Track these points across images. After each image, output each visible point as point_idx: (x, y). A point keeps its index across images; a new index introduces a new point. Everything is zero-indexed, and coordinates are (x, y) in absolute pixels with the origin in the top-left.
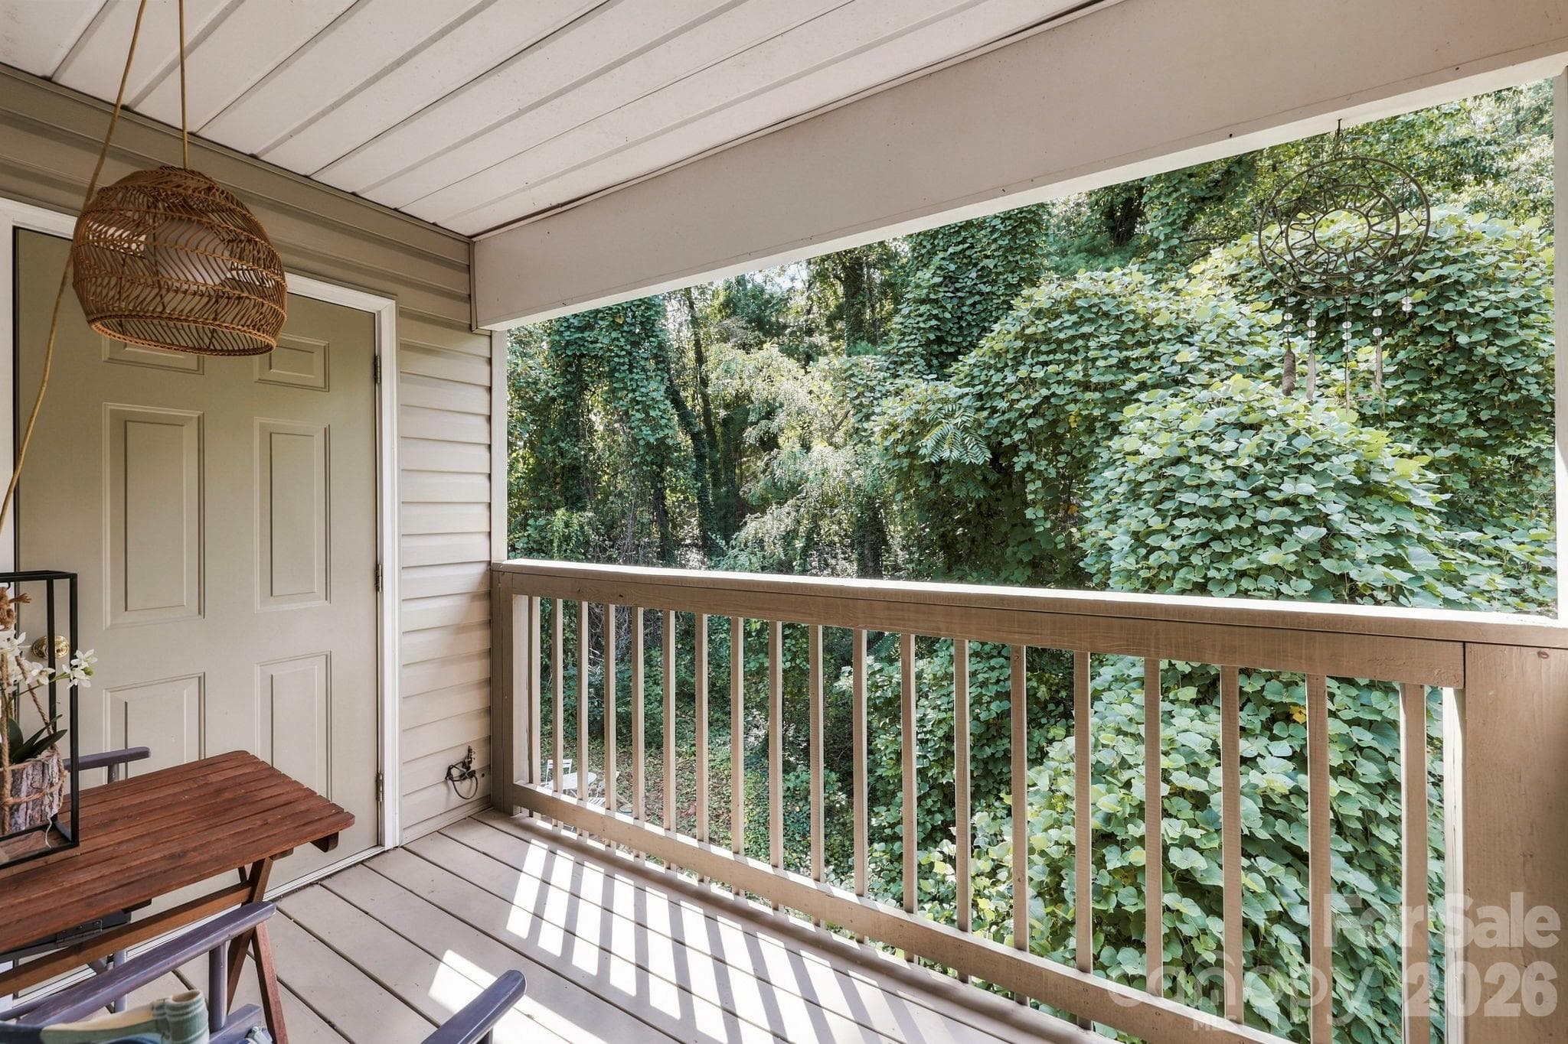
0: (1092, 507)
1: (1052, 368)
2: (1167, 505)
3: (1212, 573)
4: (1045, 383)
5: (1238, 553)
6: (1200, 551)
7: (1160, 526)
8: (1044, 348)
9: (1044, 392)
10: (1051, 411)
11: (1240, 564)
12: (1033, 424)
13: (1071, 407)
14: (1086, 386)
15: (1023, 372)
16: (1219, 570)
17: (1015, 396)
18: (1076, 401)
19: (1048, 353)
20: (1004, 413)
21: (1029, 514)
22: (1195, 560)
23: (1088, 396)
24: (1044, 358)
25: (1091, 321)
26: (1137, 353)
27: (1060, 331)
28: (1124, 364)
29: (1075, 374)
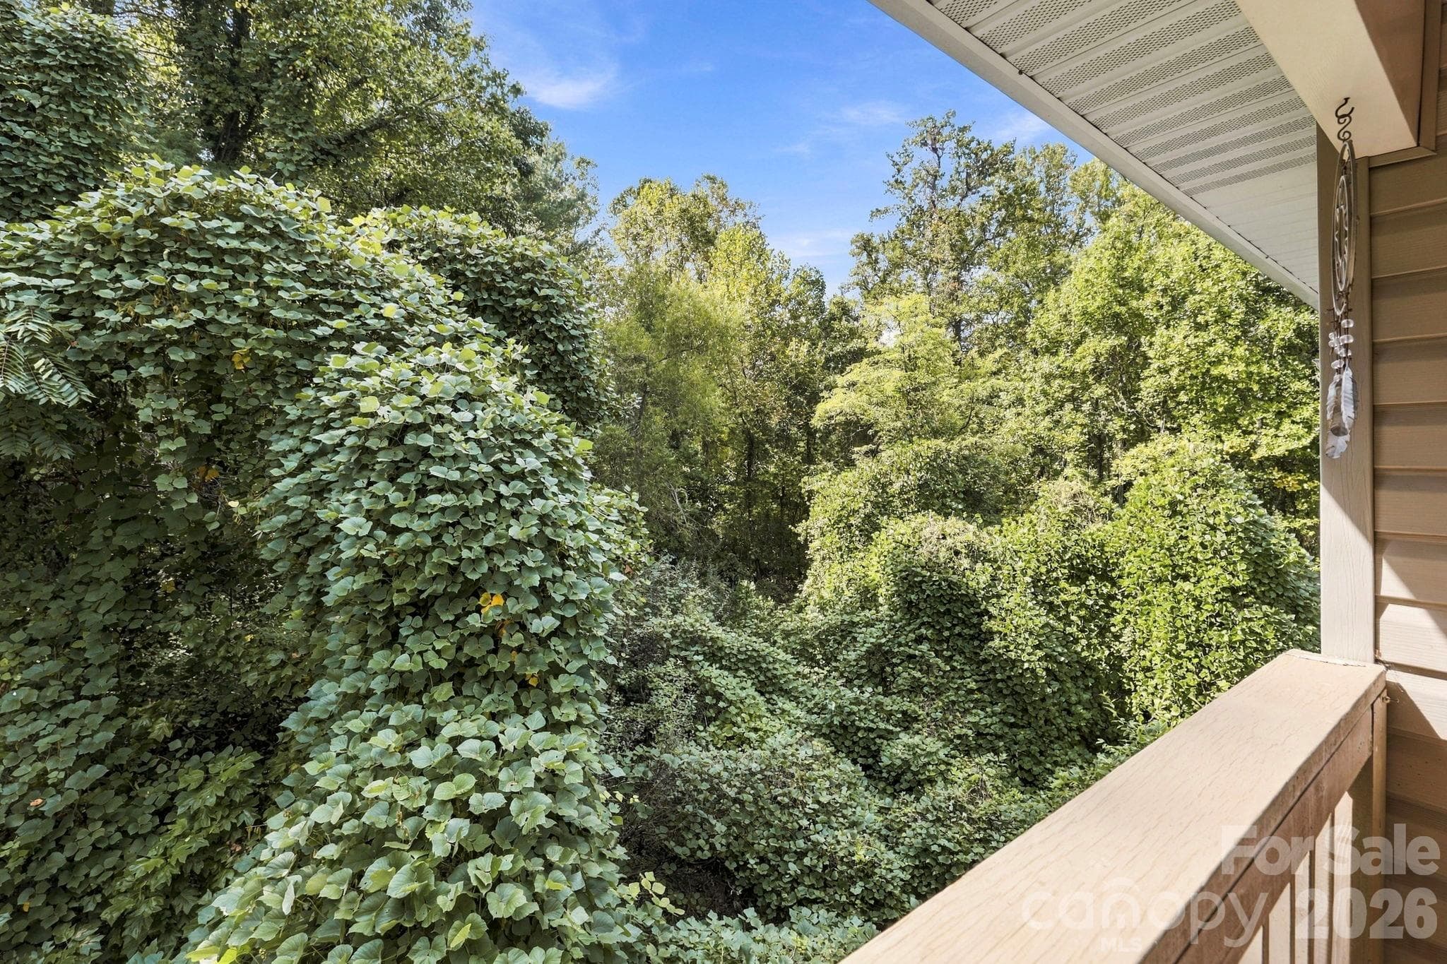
0: (283, 477)
1: (207, 283)
2: (406, 479)
3: (465, 554)
4: (196, 301)
5: (487, 529)
6: (451, 530)
7: (401, 504)
8: (191, 253)
9: (196, 314)
10: (205, 342)
11: (488, 540)
12: (176, 355)
13: (239, 342)
14: (261, 317)
15: (155, 277)
16: (470, 549)
17: (141, 309)
18: (246, 336)
19: (198, 262)
20: (115, 331)
21: (162, 483)
22: (447, 539)
23: (266, 332)
24: (191, 267)
25: (262, 238)
26: (328, 293)
27: (218, 236)
28: (309, 302)
29: (247, 298)
